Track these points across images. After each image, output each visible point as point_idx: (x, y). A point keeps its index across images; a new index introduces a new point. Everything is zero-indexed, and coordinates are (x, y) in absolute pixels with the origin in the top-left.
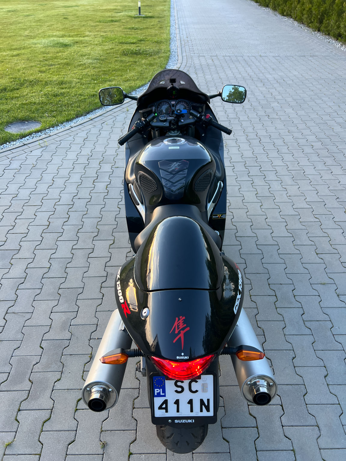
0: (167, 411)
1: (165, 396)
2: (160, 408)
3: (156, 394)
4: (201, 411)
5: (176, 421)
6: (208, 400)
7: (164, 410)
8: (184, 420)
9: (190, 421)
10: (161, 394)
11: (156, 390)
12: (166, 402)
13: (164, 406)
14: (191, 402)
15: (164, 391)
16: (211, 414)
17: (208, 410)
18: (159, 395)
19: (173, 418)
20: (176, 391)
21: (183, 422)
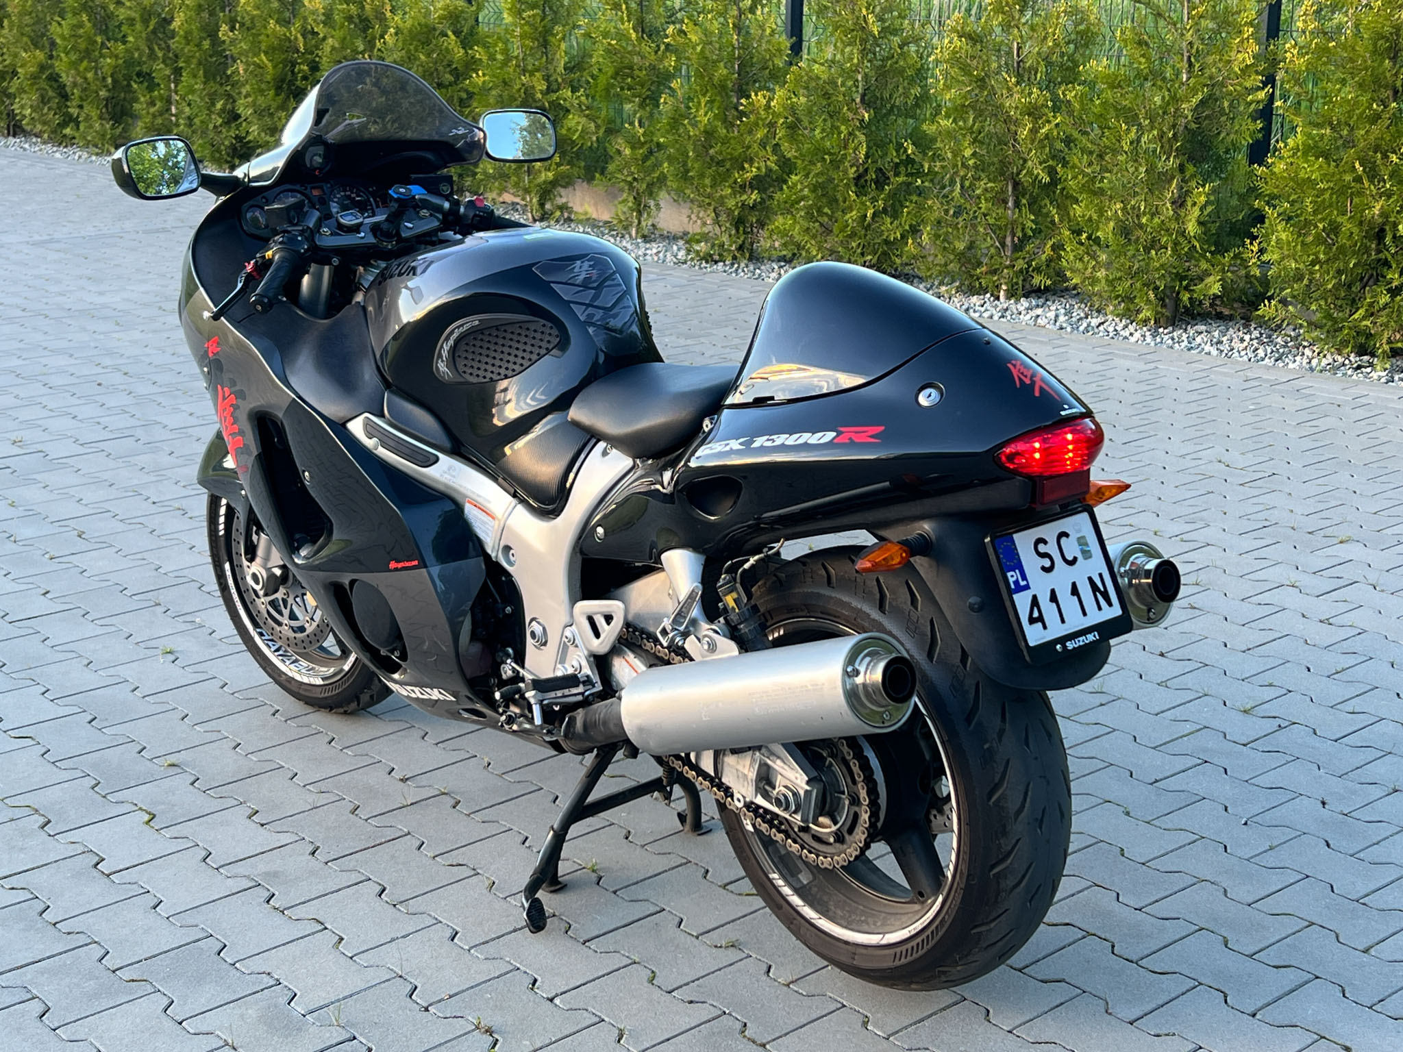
0: (1045, 627)
1: (1027, 587)
2: (1032, 621)
3: (1013, 587)
4: (1100, 608)
5: (1070, 645)
6: (1101, 575)
7: (1040, 624)
8: (1081, 639)
9: (1091, 637)
10: (1023, 583)
11: (1009, 574)
12: (1035, 602)
13: (1036, 614)
14: (1075, 591)
15: (1024, 578)
16: (1116, 611)
17: (1110, 604)
18: (1020, 589)
19: (1063, 640)
20: (1043, 568)
21: (1081, 643)
